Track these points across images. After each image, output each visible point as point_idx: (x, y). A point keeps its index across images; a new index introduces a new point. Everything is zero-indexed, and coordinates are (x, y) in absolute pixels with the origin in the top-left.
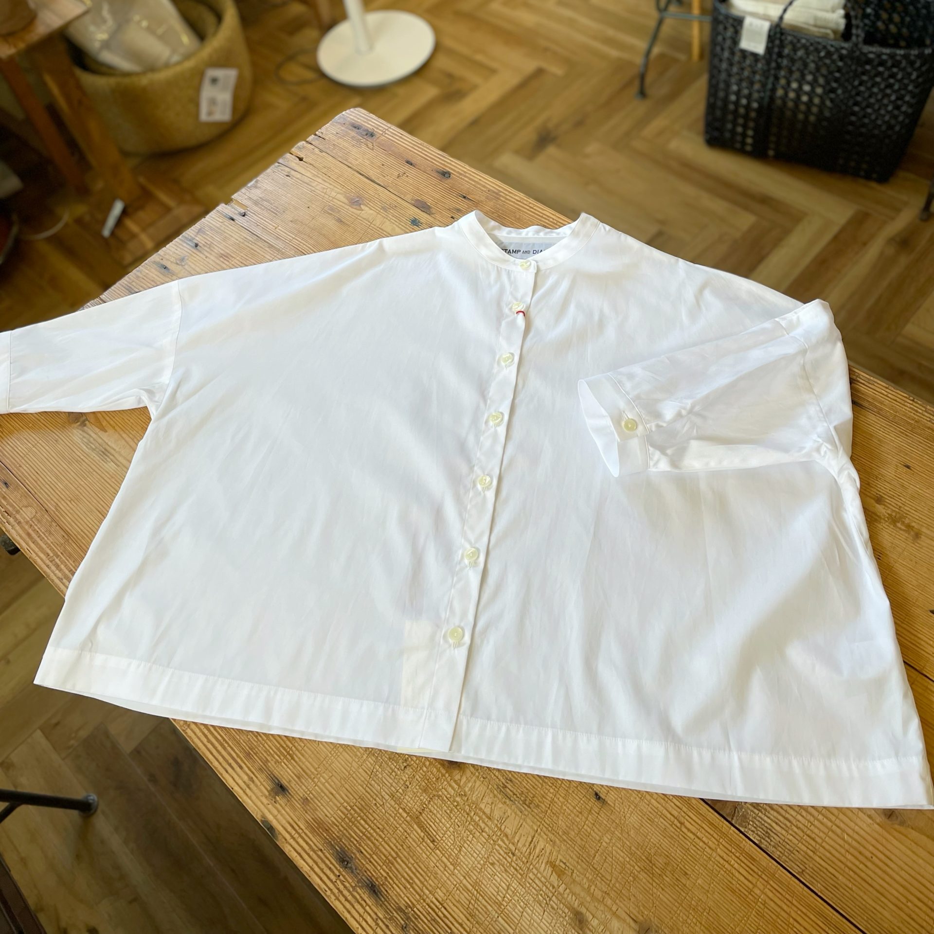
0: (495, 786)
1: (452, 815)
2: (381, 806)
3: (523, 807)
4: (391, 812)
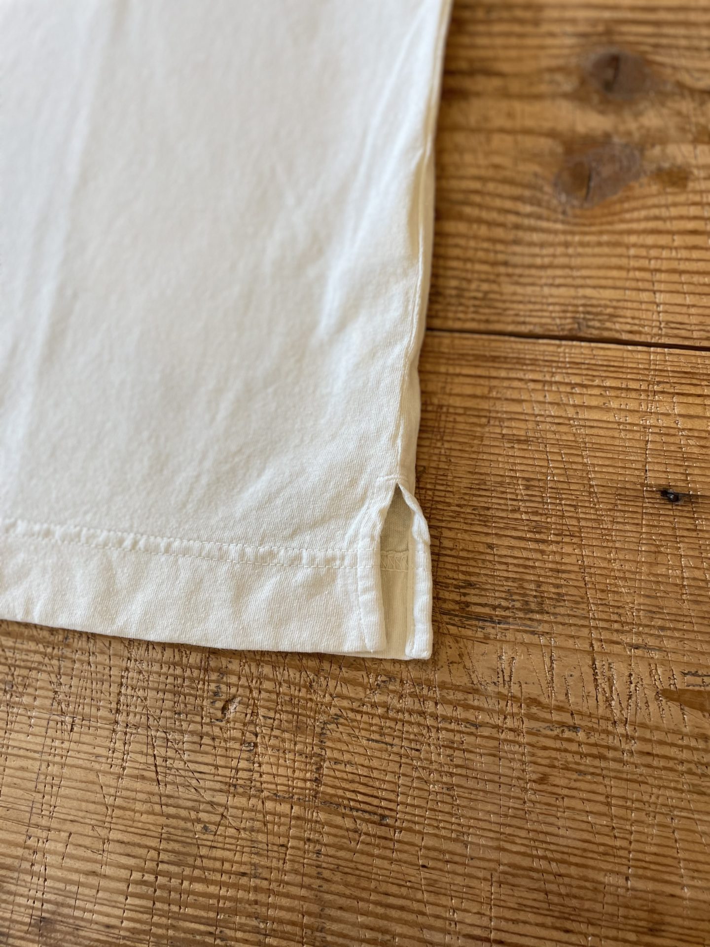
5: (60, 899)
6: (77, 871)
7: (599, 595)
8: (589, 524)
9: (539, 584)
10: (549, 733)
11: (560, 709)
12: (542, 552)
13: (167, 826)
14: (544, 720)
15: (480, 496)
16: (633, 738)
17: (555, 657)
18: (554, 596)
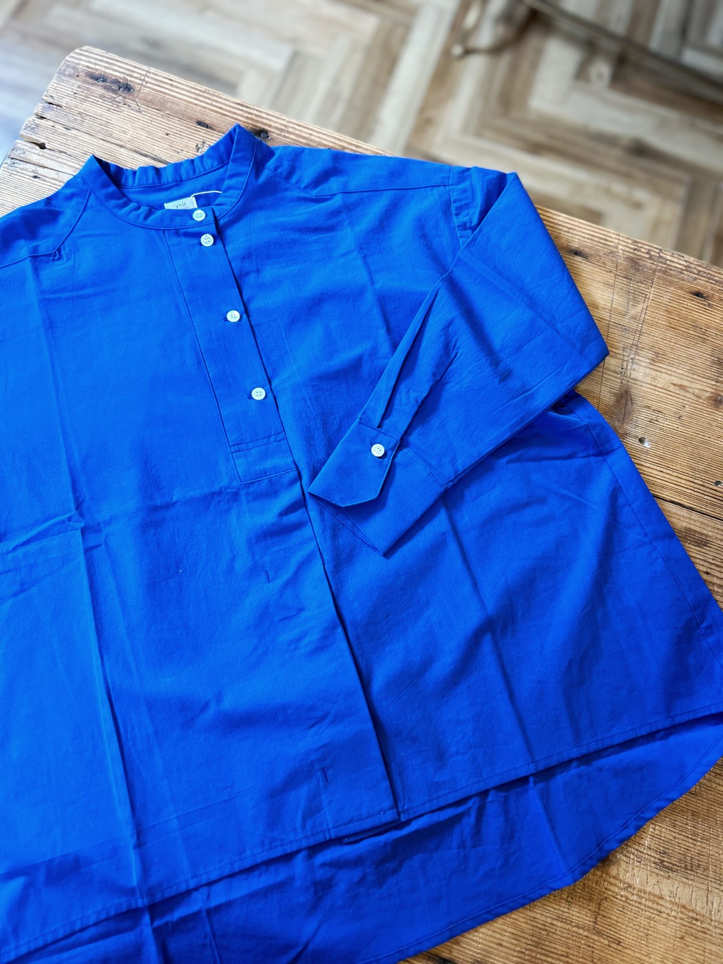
0: (653, 865)
1: (626, 911)
2: (554, 933)
3: (687, 873)
4: (566, 935)
5: (485, 953)
6: (494, 943)
7: (714, 868)
8: (713, 836)
9: (692, 858)
10: (687, 920)
11: (692, 911)
12: (695, 845)
13: (532, 930)
14: (686, 915)
15: (674, 814)
16: (717, 927)
17: (694, 890)
18: (697, 865)
